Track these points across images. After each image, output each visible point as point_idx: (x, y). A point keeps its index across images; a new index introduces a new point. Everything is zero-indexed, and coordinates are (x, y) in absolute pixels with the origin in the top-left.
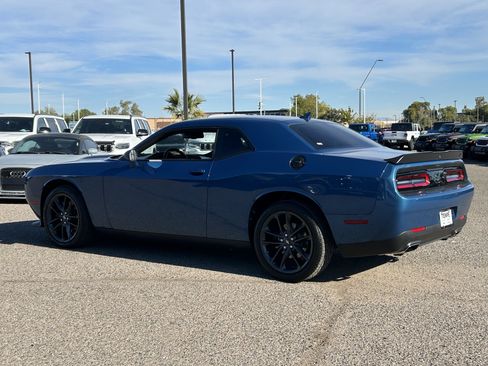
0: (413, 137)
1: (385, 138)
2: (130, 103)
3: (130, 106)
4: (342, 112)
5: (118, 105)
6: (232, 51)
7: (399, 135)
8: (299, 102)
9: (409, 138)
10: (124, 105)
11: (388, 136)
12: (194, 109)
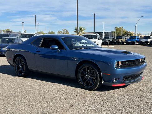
0: (150, 41)
1: (141, 41)
2: (65, 29)
3: (65, 30)
4: (130, 32)
5: (62, 30)
6: (94, 14)
7: (146, 40)
8: (117, 29)
9: (149, 41)
10: (63, 30)
11: (142, 40)
12: (83, 32)
